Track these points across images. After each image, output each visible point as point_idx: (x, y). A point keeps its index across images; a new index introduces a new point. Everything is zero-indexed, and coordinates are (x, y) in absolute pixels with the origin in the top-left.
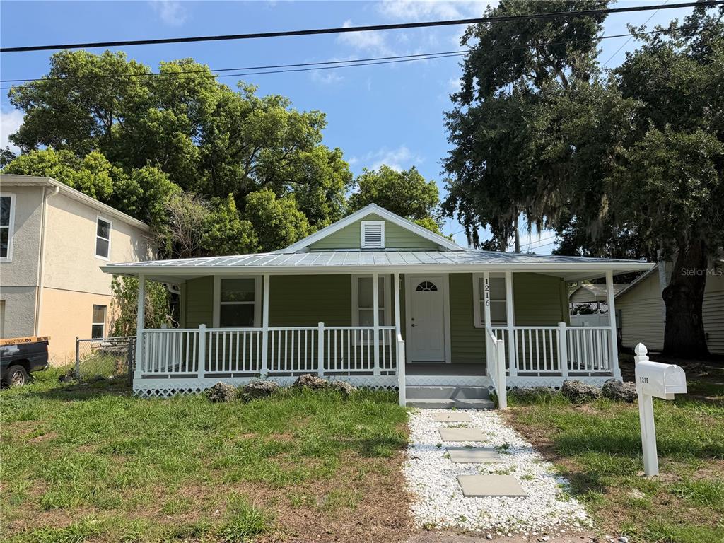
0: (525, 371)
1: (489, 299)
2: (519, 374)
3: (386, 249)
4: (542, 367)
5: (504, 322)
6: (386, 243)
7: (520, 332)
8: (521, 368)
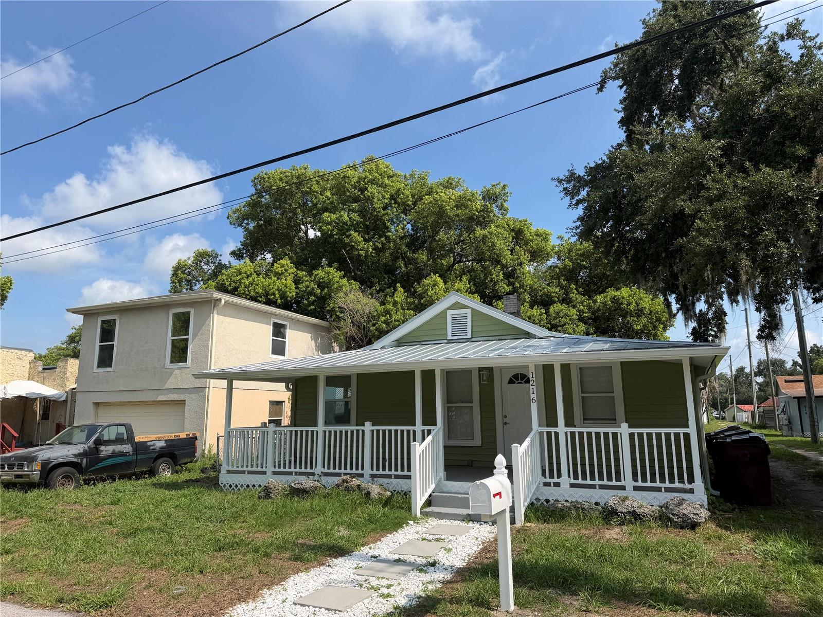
0: (580, 481)
1: (535, 396)
2: (572, 486)
3: (473, 339)
6: (472, 332)
7: (573, 434)
8: (576, 478)
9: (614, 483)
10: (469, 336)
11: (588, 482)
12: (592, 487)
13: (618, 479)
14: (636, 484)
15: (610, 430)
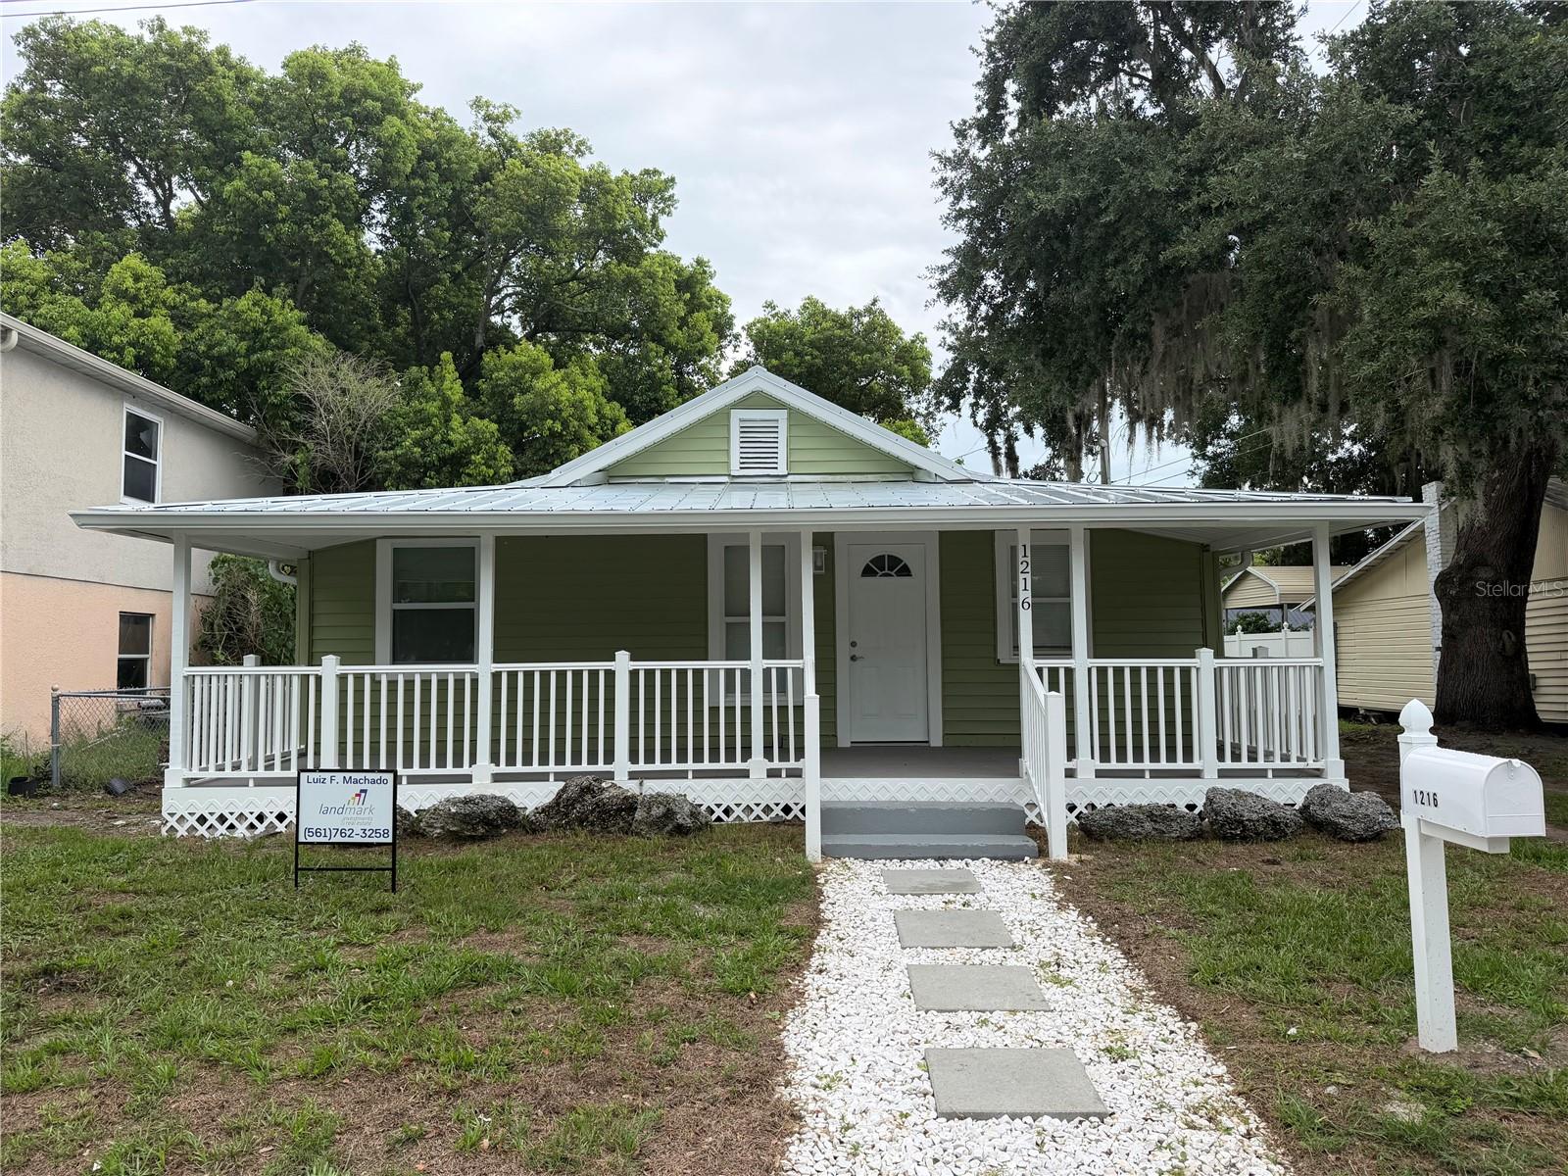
0: (1114, 765)
1: (1029, 594)
2: (1100, 774)
3: (790, 478)
4: (1155, 757)
5: (1066, 649)
6: (789, 463)
7: (1102, 671)
8: (1105, 757)
9: (1180, 764)
10: (782, 470)
11: (1130, 764)
12: (1139, 774)
13: (1188, 756)
14: (1223, 765)
15: (1177, 663)
